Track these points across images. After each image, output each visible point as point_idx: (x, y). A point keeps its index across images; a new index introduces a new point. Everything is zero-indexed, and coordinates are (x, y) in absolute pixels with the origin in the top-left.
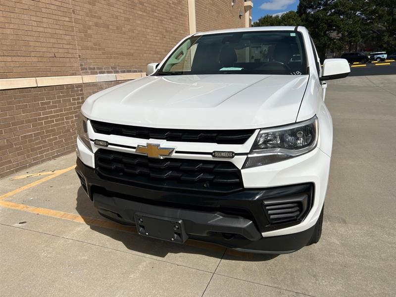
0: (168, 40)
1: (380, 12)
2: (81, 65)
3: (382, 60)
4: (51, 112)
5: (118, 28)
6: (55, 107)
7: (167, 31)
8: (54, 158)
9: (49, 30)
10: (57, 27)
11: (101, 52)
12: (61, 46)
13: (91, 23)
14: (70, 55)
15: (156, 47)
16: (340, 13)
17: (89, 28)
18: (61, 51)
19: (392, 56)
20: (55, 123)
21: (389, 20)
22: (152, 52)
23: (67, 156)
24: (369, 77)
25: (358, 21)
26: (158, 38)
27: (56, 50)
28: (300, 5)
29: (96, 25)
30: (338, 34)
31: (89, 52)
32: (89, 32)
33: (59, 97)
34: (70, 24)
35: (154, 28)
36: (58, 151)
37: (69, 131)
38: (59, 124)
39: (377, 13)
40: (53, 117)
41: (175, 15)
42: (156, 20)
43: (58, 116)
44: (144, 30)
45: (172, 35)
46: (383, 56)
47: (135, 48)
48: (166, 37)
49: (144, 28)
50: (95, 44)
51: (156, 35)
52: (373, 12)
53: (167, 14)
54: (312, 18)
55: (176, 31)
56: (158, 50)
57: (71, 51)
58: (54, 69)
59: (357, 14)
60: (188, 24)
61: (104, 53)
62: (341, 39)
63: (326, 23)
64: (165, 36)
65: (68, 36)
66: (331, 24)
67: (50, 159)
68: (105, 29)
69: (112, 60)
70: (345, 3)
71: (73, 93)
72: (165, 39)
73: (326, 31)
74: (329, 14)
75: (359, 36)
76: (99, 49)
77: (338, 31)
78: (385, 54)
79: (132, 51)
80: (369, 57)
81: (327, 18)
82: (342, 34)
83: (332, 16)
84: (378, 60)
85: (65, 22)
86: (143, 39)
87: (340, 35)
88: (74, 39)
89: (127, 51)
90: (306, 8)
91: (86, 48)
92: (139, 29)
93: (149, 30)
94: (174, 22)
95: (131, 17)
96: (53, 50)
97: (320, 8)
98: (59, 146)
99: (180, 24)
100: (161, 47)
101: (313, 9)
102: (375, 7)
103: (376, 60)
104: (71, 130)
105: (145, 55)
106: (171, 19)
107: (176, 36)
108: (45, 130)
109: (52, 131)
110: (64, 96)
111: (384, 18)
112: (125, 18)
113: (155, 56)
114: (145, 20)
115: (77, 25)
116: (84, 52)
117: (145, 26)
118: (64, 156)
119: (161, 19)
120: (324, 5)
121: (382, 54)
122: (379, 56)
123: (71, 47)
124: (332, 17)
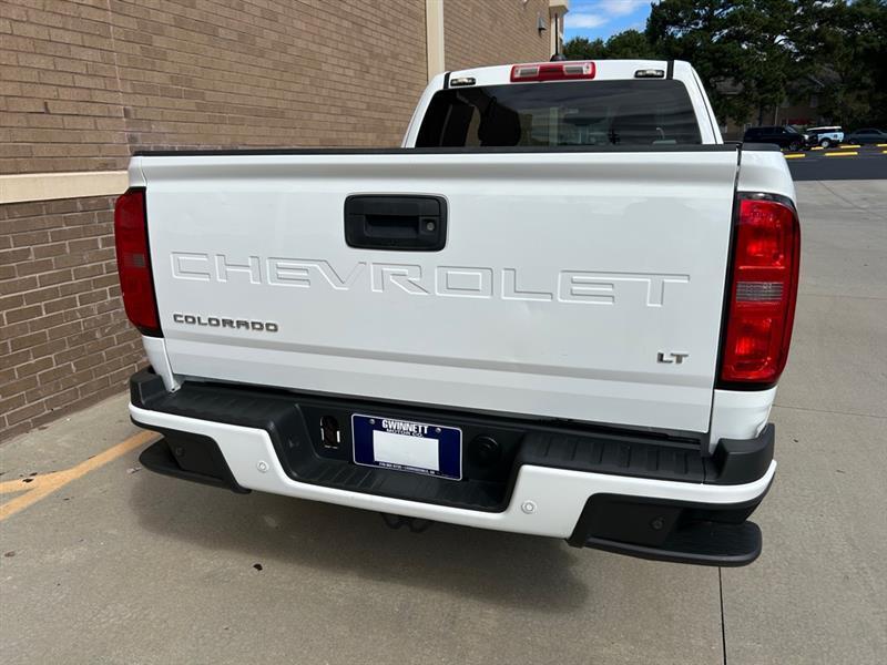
0: (377, 79)
1: (829, 38)
2: (132, 139)
3: (834, 145)
4: (33, 283)
5: (242, 36)
6: (47, 266)
7: (373, 55)
8: (40, 423)
9: (31, 31)
10: (56, 21)
11: (191, 104)
12: (68, 80)
13: (163, 18)
14: (95, 110)
15: (344, 95)
16: (741, 37)
17: (159, 30)
18: (65, 94)
19: (853, 135)
20: (44, 315)
21: (847, 56)
22: (333, 110)
23: (82, 413)
24: (828, 183)
25: (781, 56)
26: (351, 73)
27: (51, 92)
28: (652, 16)
29: (180, 22)
30: (735, 84)
31: (155, 101)
32: (159, 42)
33: (58, 236)
34: (97, 15)
35: (340, 46)
36: (51, 403)
37: (89, 336)
38: (59, 319)
39: (822, 40)
40: (40, 296)
41: (393, 13)
42: (346, 24)
43: (55, 293)
44: (314, 47)
45: (387, 67)
46: (836, 136)
47: (289, 96)
48: (373, 70)
49: (314, 42)
50: (175, 79)
51: (344, 63)
52: (814, 37)
53: (373, 11)
54: (678, 45)
55: (395, 56)
56: (350, 104)
57: (98, 96)
58: (43, 150)
59: (776, 41)
60: (423, 39)
61: (200, 108)
62: (743, 96)
63: (709, 60)
64: (368, 67)
65: (90, 52)
66: (721, 61)
67: (26, 429)
68: (206, 38)
69: (225, 128)
70: (753, 15)
71: (104, 225)
72: (368, 77)
73: (710, 77)
74: (715, 39)
75: (783, 89)
76: (189, 96)
77: (736, 78)
78: (840, 131)
79: (281, 105)
80: (807, 137)
81: (713, 48)
82: (744, 84)
83: (724, 43)
84: (825, 144)
85: (82, 8)
86: (312, 73)
87: (740, 87)
88: (110, 63)
89: (268, 103)
90: (666, 23)
91: (149, 90)
92: (300, 43)
93: (327, 51)
94: (391, 33)
95: (280, 9)
96: (42, 92)
97: (697, 24)
98: (57, 386)
99: (406, 39)
100: (357, 97)
101: (681, 27)
102: (816, 26)
103: (820, 145)
104: (98, 335)
105: (316, 117)
106: (384, 24)
107: (396, 70)
108: (9, 341)
109: (33, 340)
110: (75, 234)
111: (836, 51)
112: (263, 9)
113: (342, 119)
114: (318, 23)
115: (121, 21)
116: (141, 100)
117: (317, 39)
118: (74, 416)
119: (359, 21)
120: (705, 19)
121: (833, 131)
122: (826, 135)
123: (100, 83)
124: (724, 46)
